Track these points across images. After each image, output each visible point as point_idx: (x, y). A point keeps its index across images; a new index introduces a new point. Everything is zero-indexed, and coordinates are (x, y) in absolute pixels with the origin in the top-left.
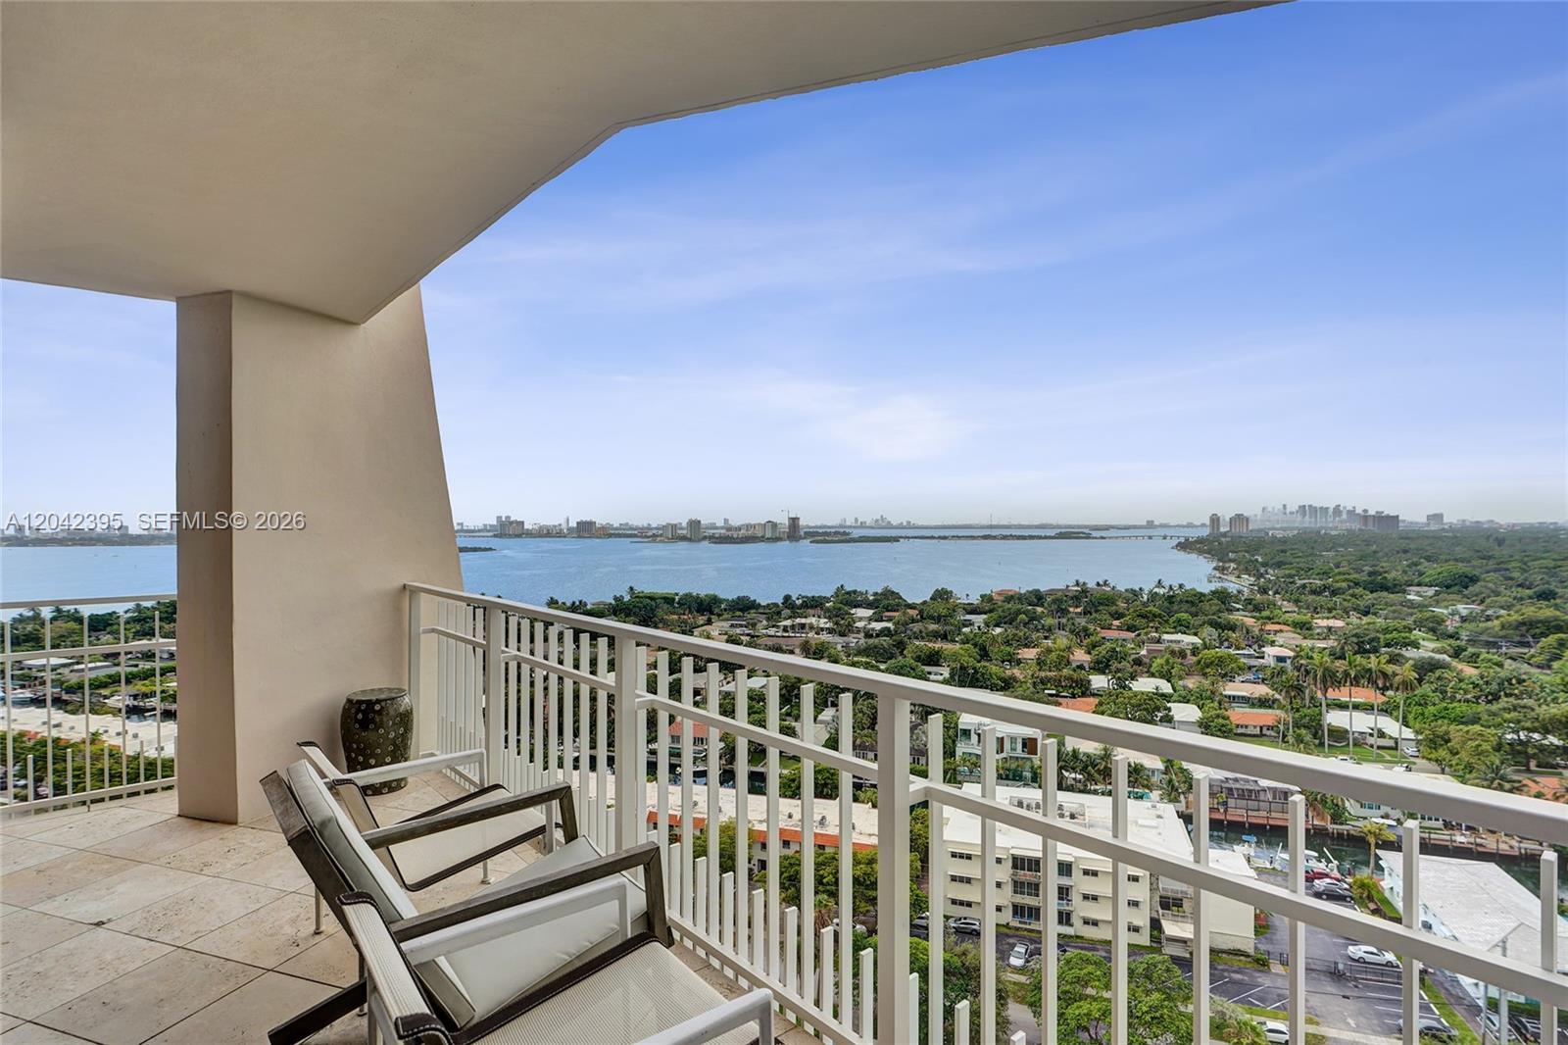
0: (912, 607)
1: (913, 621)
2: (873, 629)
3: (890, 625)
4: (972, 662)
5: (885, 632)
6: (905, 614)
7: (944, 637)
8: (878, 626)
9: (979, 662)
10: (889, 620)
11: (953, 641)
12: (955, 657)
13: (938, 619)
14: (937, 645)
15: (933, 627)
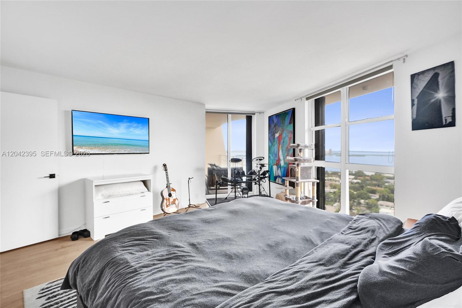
0: (368, 176)
1: (368, 180)
2: (354, 182)
3: (359, 181)
4: (387, 194)
5: (358, 183)
6: (364, 178)
7: (379, 186)
8: (355, 181)
9: (390, 194)
10: (359, 179)
11: (382, 187)
12: (381, 192)
13: (376, 180)
14: (375, 188)
15: (375, 182)
